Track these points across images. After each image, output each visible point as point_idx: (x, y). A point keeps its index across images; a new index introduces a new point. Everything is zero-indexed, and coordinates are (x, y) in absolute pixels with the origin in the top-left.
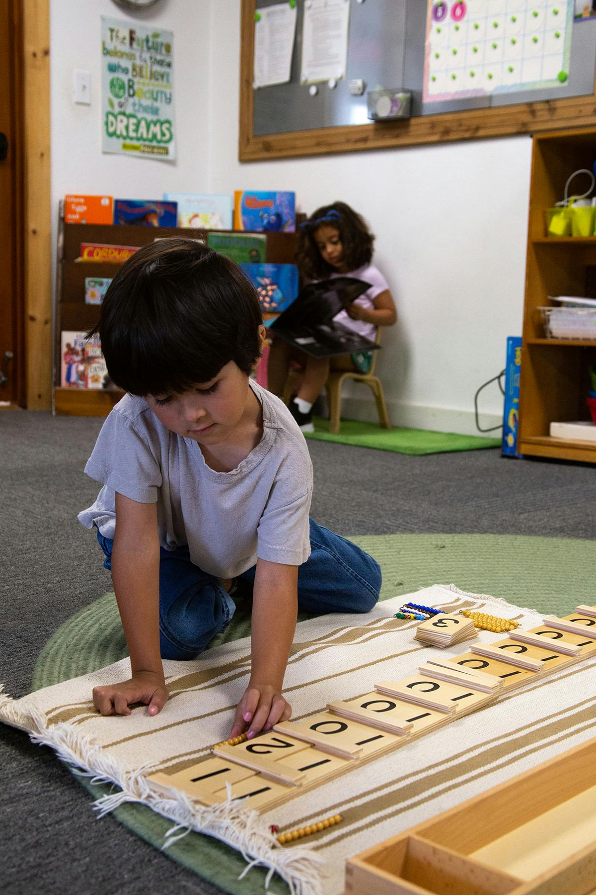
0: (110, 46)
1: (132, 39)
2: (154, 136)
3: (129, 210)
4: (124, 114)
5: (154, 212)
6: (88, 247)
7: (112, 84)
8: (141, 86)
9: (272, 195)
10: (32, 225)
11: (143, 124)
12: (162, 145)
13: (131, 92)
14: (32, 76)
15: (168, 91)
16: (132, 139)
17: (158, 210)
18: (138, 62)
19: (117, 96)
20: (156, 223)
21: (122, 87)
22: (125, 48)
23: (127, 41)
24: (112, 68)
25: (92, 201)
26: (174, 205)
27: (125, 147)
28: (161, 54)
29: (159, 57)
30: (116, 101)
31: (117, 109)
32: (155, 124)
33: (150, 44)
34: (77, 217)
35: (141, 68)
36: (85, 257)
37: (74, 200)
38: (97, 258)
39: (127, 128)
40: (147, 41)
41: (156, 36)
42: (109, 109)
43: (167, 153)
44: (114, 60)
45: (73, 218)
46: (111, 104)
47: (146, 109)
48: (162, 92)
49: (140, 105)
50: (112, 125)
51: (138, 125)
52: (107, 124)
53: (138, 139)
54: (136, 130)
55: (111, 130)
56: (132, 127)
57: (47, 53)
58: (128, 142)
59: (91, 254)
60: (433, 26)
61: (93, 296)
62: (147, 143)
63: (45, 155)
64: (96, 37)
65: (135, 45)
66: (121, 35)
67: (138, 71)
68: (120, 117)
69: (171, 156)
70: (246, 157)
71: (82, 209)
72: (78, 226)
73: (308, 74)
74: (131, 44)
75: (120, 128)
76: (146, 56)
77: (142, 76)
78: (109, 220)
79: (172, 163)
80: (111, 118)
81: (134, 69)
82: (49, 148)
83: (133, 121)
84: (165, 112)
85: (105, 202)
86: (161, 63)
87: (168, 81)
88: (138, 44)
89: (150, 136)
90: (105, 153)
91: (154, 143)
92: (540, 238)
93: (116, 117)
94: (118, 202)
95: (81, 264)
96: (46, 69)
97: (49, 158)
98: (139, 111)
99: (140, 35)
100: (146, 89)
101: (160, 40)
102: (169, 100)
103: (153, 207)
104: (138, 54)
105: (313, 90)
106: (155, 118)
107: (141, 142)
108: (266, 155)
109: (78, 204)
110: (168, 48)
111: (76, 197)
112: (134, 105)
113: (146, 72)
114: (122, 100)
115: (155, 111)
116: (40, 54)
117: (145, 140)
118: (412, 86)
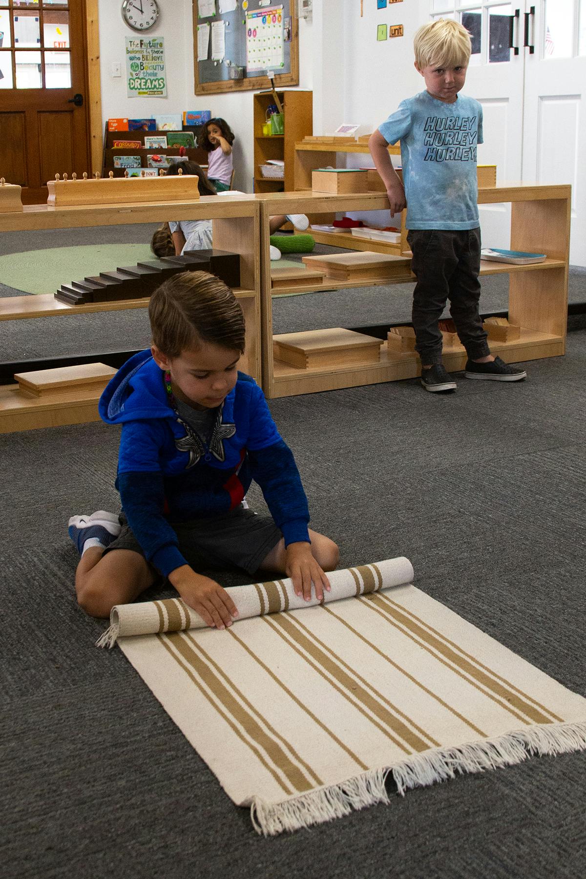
0: (130, 49)
1: (141, 44)
2: (155, 86)
3: (133, 124)
4: (139, 78)
5: (145, 124)
6: (116, 142)
7: (132, 66)
8: (147, 64)
9: (200, 113)
10: (93, 134)
11: (149, 81)
12: (159, 90)
13: (142, 68)
14: (91, 68)
15: (162, 65)
16: (143, 89)
17: (147, 123)
18: (145, 54)
19: (135, 71)
20: (147, 129)
21: (137, 66)
22: (138, 48)
23: (139, 45)
24: (131, 59)
25: (119, 121)
26: (154, 120)
27: (139, 93)
28: (157, 48)
29: (156, 50)
30: (134, 73)
31: (135, 77)
32: (155, 81)
33: (151, 45)
34: (113, 128)
35: (147, 56)
36: (115, 147)
37: (111, 121)
38: (120, 147)
39: (140, 84)
40: (150, 43)
41: (154, 40)
42: (131, 77)
43: (162, 94)
44: (132, 55)
45: (111, 129)
46: (131, 74)
47: (150, 75)
48: (158, 66)
49: (147, 73)
50: (132, 84)
51: (146, 82)
52: (129, 84)
53: (146, 89)
54: (145, 85)
55: (132, 86)
56: (143, 84)
57: (98, 58)
58: (141, 90)
59: (117, 145)
60: (248, 38)
61: (117, 164)
62: (151, 90)
63: (98, 102)
64: (123, 46)
65: (143, 46)
66: (135, 43)
67: (145, 58)
68: (136, 80)
69: (164, 94)
70: (198, 93)
71: (115, 125)
72: (114, 133)
73: (214, 56)
74: (141, 46)
75: (137, 85)
76: (149, 50)
77: (147, 60)
78: (127, 129)
79: (166, 97)
80: (132, 81)
81: (143, 57)
82: (100, 99)
83: (143, 81)
84: (160, 74)
85: (125, 121)
86: (157, 52)
87: (161, 60)
88: (145, 46)
89: (153, 87)
90: (129, 97)
91: (155, 90)
92: (260, 136)
93: (134, 81)
94: (129, 121)
95: (113, 149)
96: (98, 65)
97: (101, 104)
98: (146, 76)
99: (146, 41)
100: (150, 65)
101: (156, 42)
102: (162, 69)
103: (145, 122)
104: (145, 50)
105: (215, 64)
106: (155, 78)
107: (148, 90)
108: (203, 92)
109: (114, 123)
110: (161, 45)
111: (113, 120)
112: (144, 73)
113: (150, 58)
114: (138, 72)
115: (155, 75)
116: (94, 59)
117: (150, 89)
118: (244, 65)
